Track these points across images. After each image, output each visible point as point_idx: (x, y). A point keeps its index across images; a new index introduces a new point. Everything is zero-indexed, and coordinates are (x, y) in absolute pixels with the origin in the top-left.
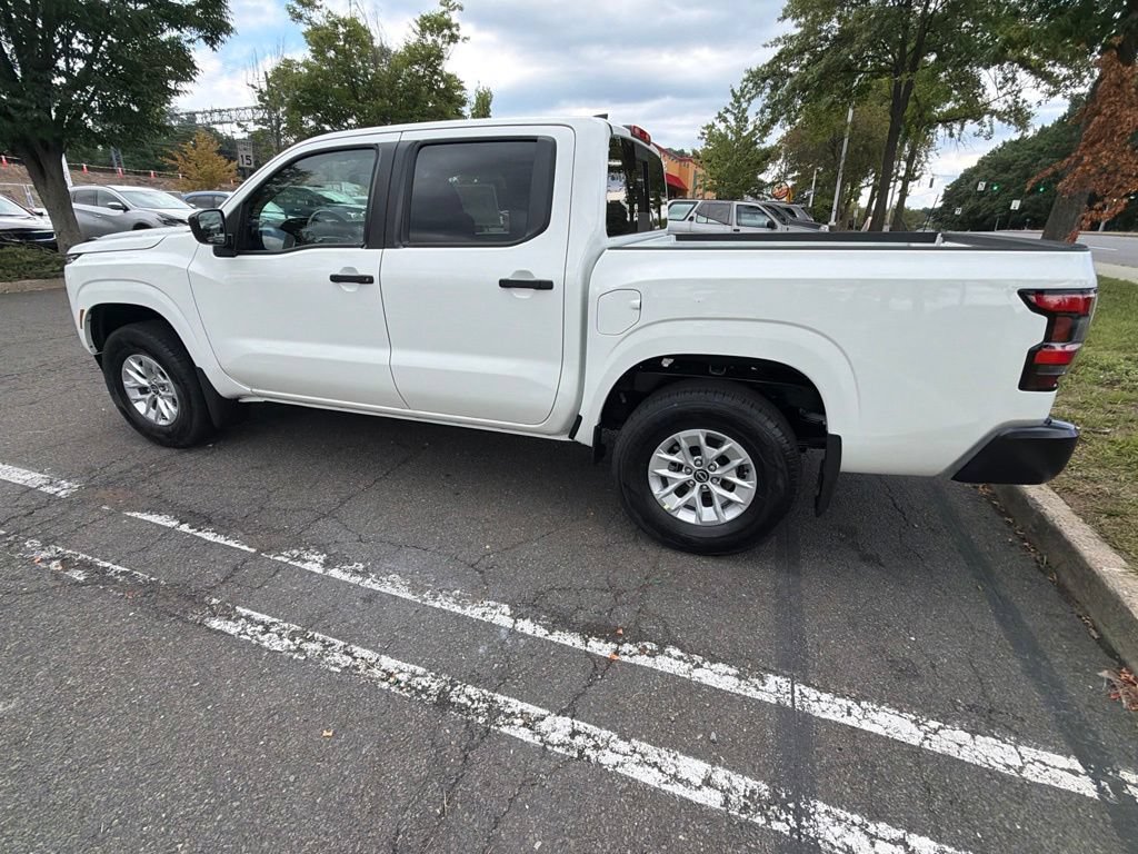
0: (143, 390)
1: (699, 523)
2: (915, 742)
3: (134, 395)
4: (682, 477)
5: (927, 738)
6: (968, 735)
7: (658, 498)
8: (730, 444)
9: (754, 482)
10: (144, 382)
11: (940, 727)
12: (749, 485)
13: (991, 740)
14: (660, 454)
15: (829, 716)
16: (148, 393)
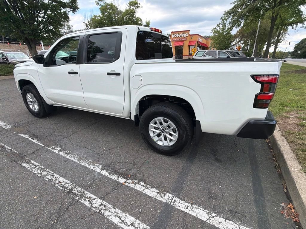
0: (31, 102)
1: (163, 146)
2: (205, 220)
3: (30, 103)
4: (158, 131)
5: (209, 219)
6: (224, 220)
7: (152, 137)
8: (170, 122)
9: (177, 134)
10: (31, 100)
11: (216, 216)
12: (176, 135)
13: (231, 222)
14: (152, 124)
15: (181, 208)
16: (32, 103)
